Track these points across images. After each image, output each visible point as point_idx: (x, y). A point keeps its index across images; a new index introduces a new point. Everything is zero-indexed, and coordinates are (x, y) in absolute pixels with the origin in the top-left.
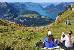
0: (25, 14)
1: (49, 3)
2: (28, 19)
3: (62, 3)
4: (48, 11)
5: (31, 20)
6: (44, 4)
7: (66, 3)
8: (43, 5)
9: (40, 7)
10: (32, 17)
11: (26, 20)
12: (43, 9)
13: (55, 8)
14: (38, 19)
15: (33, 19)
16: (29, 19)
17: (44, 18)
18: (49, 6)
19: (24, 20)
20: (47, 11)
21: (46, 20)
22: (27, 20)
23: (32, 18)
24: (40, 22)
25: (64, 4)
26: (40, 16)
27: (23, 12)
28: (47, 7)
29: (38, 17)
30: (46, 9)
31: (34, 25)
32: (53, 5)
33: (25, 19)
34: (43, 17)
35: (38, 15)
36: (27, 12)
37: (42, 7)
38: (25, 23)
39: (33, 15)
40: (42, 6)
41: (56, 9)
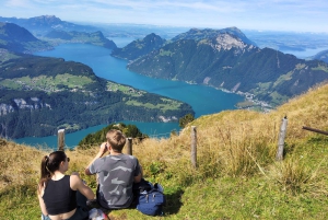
0: (20, 75)
1: (140, 29)
2: (35, 99)
3: (191, 30)
4: (138, 62)
5: (53, 104)
6: (123, 32)
7: (209, 30)
8: (117, 36)
9: (102, 44)
10: (60, 86)
11: (24, 102)
12: (117, 52)
13: (166, 48)
14: (90, 99)
15: (64, 99)
16: (40, 98)
17: (119, 95)
18: (140, 43)
19: (15, 105)
20: (132, 62)
21: (129, 103)
22: (33, 103)
23: (58, 95)
24: (99, 111)
25: (199, 33)
26: (101, 83)
27: (13, 66)
28: (131, 44)
29: (87, 87)
30: (131, 51)
31: (69, 127)
32: (159, 37)
33: (19, 98)
34: (115, 90)
35: (89, 80)
36: (31, 66)
37: (110, 45)
38: (21, 117)
39: (65, 81)
40: (110, 39)
41: (168, 53)
